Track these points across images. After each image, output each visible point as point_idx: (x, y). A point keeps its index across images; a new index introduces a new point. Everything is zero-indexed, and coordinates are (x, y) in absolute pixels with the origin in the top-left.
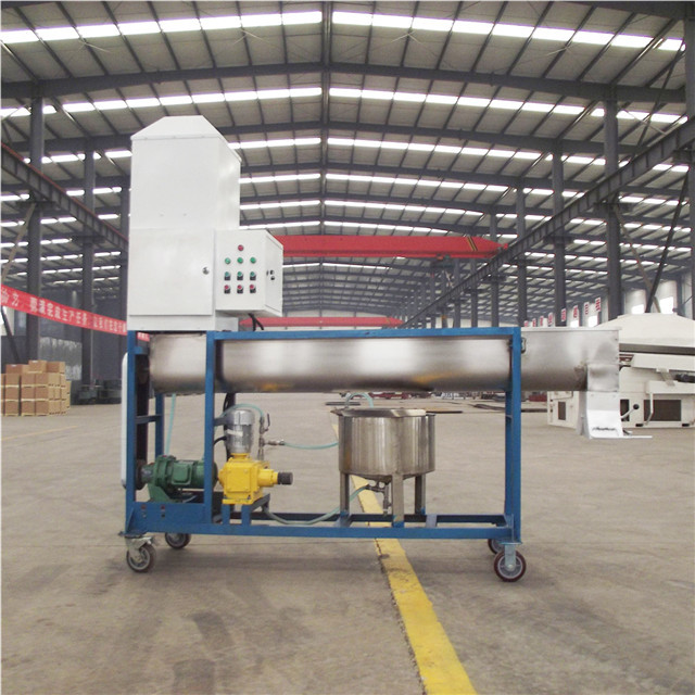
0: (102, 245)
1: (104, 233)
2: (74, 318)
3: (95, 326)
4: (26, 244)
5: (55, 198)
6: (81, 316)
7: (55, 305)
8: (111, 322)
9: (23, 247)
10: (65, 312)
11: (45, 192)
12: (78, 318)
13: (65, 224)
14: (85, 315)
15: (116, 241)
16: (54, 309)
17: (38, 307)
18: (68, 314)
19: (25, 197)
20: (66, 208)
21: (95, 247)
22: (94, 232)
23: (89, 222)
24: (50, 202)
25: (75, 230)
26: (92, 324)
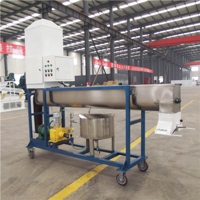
0: (133, 46)
1: (134, 42)
2: (125, 68)
3: (132, 69)
4: (109, 49)
5: (117, 34)
6: (127, 67)
7: (119, 65)
8: (137, 68)
9: (108, 50)
10: (122, 66)
11: (114, 33)
12: (127, 68)
13: (121, 42)
14: (129, 67)
15: (138, 44)
16: (119, 66)
17: (114, 66)
18: (123, 67)
19: (109, 36)
20: (121, 37)
21: (131, 47)
22: (131, 42)
23: (129, 40)
24: (116, 36)
25: (125, 43)
26: (131, 69)
